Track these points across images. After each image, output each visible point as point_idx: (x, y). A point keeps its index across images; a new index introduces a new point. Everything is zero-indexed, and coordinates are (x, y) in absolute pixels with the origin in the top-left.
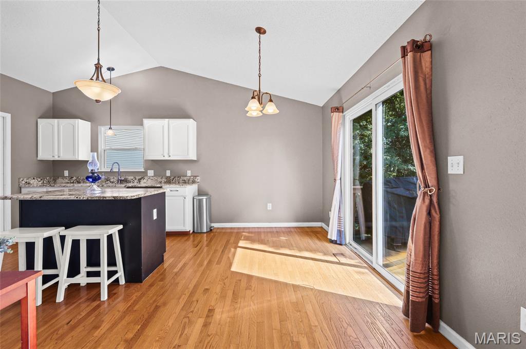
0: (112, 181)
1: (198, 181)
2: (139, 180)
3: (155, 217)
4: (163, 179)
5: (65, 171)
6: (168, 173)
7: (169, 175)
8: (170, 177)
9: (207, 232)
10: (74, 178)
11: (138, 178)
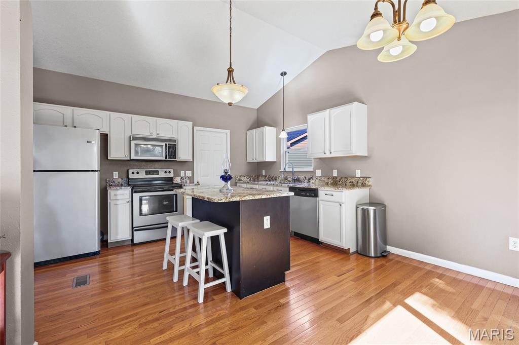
1: (369, 184)
4: (330, 180)
6: (335, 173)
8: (336, 178)
11: (308, 178)
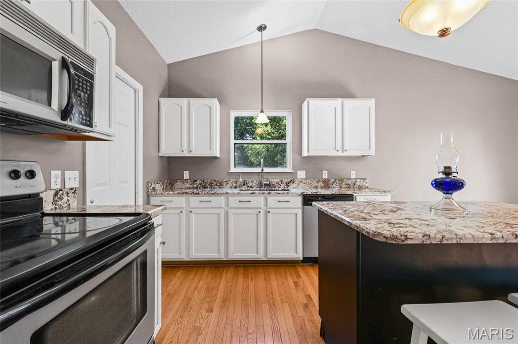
0: (250, 185)
1: (367, 185)
2: (287, 185)
4: (320, 183)
5: (184, 172)
6: (325, 175)
7: (326, 177)
8: (328, 180)
10: (198, 182)
11: (285, 181)
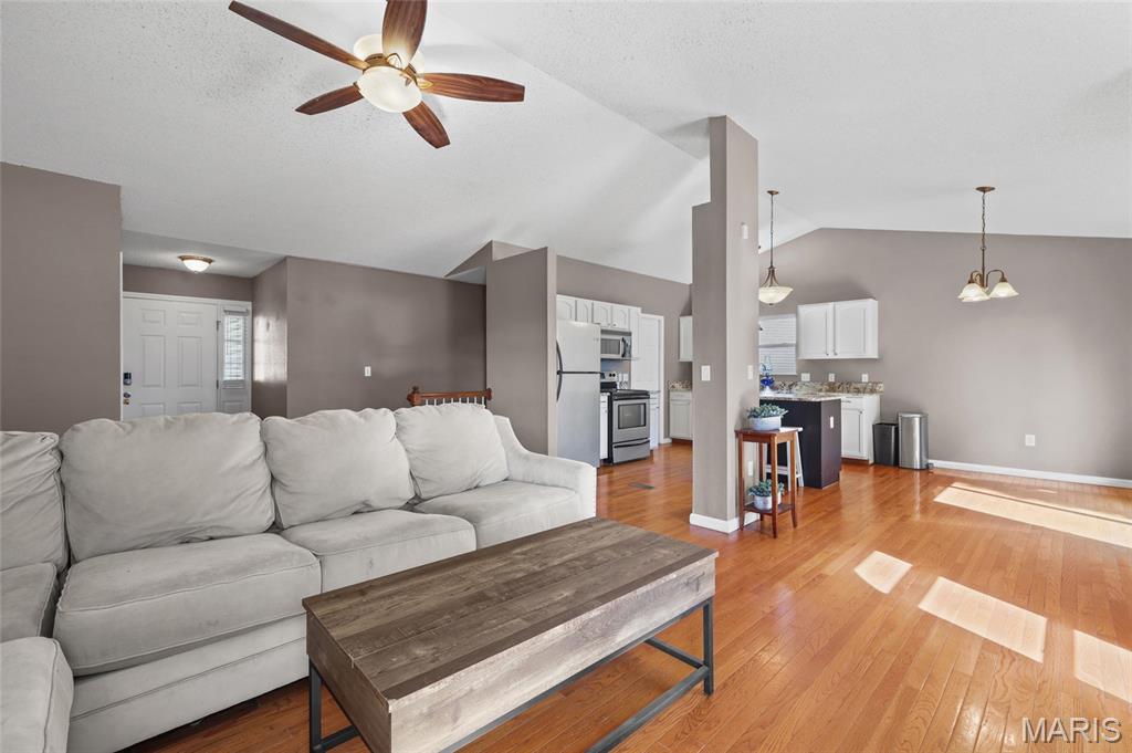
1: (881, 389)
2: (790, 387)
3: (832, 426)
4: (824, 386)
6: (832, 378)
8: (834, 383)
9: (921, 470)
11: (788, 383)
